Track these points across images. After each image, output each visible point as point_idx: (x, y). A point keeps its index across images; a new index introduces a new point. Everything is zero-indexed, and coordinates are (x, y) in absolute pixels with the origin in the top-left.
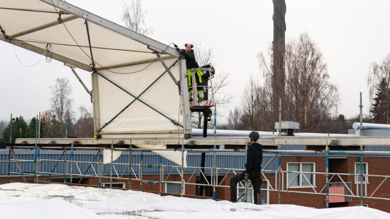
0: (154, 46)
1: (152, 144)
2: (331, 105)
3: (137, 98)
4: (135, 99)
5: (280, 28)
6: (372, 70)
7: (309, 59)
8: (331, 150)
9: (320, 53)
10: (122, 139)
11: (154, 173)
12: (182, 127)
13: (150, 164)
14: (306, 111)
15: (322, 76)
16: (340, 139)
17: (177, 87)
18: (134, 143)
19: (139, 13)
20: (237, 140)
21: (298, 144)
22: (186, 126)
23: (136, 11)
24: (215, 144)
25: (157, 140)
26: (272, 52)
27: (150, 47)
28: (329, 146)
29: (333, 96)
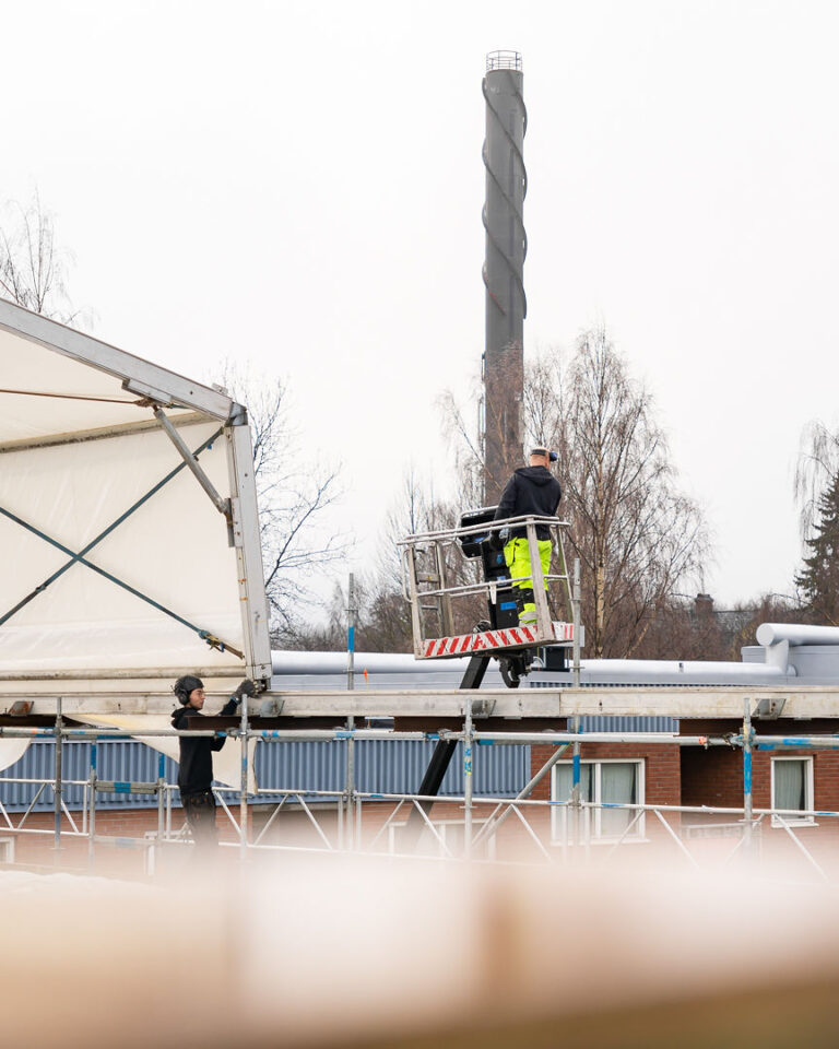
0: (146, 382)
1: (133, 713)
2: (684, 566)
3: (78, 557)
4: (71, 558)
5: (506, 309)
6: (809, 450)
7: (610, 411)
8: (759, 733)
9: (647, 393)
10: (26, 695)
11: (111, 802)
12: (239, 654)
13: (123, 781)
14: (601, 588)
15: (649, 469)
16: (788, 697)
17: (223, 518)
18: (70, 709)
19: (46, 259)
20: (431, 699)
21: (643, 712)
22: (252, 650)
23: (35, 251)
24: (351, 714)
25: (152, 700)
26: (482, 390)
27: (132, 385)
28: (754, 721)
29: (689, 534)
